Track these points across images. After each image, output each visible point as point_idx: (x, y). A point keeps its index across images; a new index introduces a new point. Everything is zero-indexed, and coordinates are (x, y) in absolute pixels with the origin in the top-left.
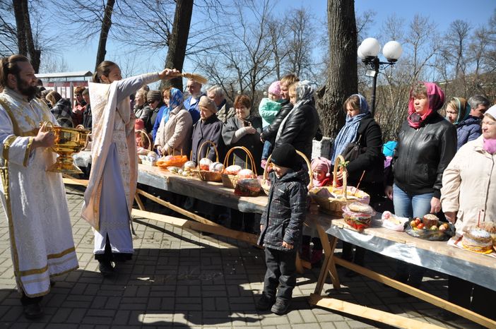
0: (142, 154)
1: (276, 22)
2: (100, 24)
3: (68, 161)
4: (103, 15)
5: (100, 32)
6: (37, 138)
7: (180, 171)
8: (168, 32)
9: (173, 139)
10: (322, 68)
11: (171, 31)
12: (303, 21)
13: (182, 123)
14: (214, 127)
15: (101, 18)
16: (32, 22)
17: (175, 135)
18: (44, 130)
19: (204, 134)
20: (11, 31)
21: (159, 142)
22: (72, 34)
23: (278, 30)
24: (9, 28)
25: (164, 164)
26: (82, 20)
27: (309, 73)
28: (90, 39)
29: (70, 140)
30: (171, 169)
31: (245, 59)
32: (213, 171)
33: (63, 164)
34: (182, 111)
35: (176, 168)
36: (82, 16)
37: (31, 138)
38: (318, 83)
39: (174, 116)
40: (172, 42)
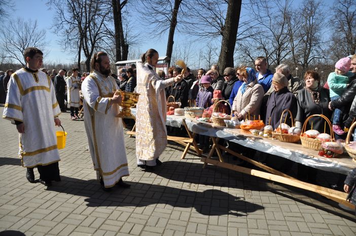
0: (226, 119)
1: (291, 12)
2: (169, 23)
3: (128, 111)
4: (171, 17)
5: (169, 29)
6: (113, 98)
7: (261, 133)
8: (222, 24)
9: (248, 106)
10: (330, 45)
11: (224, 24)
12: (313, 9)
13: (257, 94)
14: (285, 98)
15: (170, 19)
16: (123, 26)
17: (251, 103)
18: (117, 94)
19: (277, 103)
20: (110, 33)
21: (236, 109)
22: (151, 32)
23: (292, 18)
24: (110, 32)
25: (247, 128)
26: (157, 21)
27: (318, 49)
28: (162, 34)
29: (128, 99)
30: (253, 131)
31: (271, 41)
32: (292, 134)
33: (125, 113)
34: (257, 86)
35: (257, 131)
36: (157, 18)
37: (110, 99)
38: (325, 57)
39: (250, 89)
40: (226, 32)
